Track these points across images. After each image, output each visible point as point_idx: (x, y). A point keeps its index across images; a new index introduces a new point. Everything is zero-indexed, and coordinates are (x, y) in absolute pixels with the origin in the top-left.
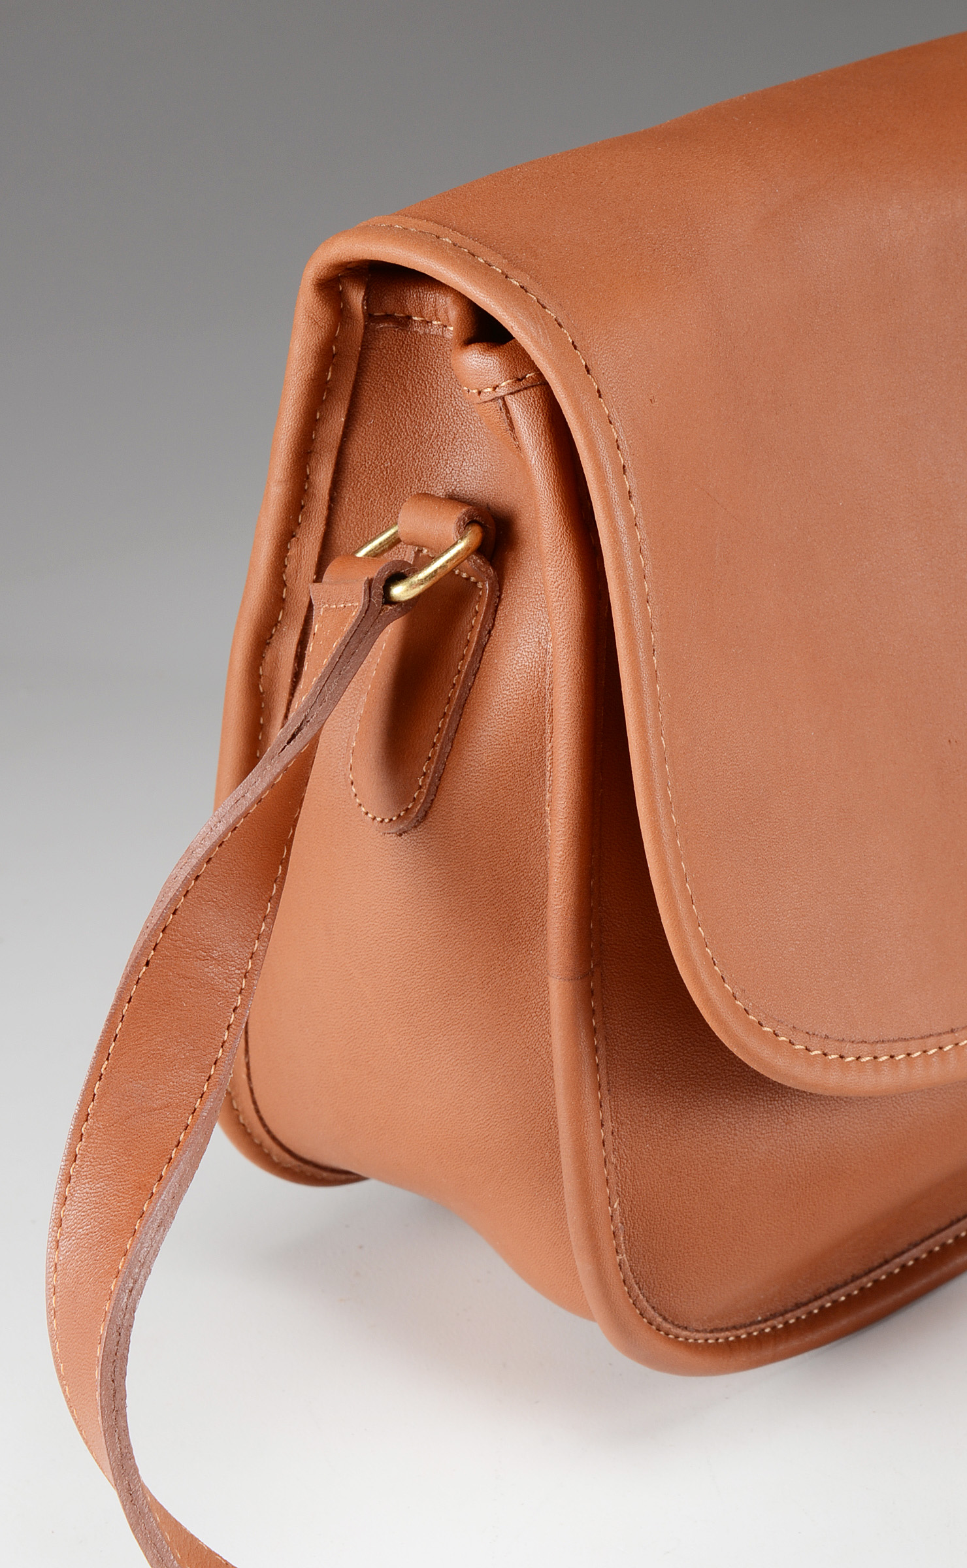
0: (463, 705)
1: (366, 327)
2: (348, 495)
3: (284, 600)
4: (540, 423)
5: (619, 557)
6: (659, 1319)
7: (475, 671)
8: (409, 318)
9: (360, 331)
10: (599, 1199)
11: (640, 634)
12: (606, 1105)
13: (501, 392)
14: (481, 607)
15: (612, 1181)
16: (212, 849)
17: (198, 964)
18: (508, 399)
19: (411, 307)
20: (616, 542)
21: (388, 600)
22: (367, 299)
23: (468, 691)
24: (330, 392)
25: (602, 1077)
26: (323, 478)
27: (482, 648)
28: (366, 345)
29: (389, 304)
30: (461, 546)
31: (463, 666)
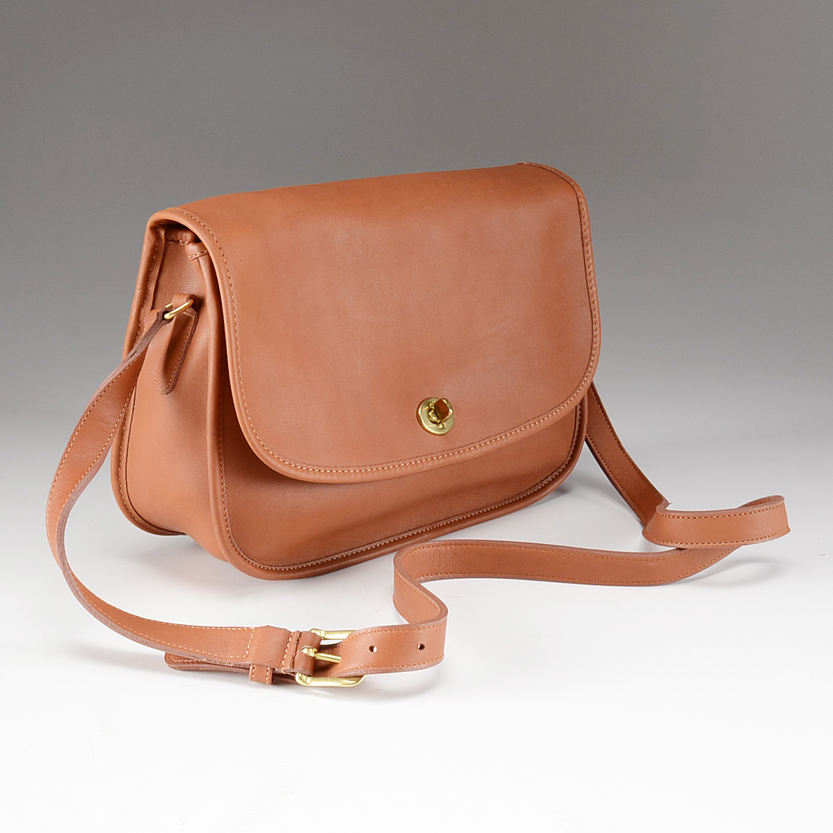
0: (186, 352)
1: (166, 243)
2: (159, 295)
3: (139, 327)
4: (208, 264)
5: (226, 301)
6: (242, 553)
7: (189, 343)
8: (179, 241)
9: (164, 244)
10: (220, 507)
11: (232, 325)
12: (224, 478)
13: (197, 256)
14: (192, 324)
15: (225, 502)
16: (105, 388)
17: (100, 423)
18: (200, 258)
19: (179, 237)
20: (225, 297)
21: (163, 319)
22: (166, 234)
23: (187, 348)
24: (155, 262)
25: (223, 468)
26: (152, 288)
27: (192, 336)
28: (166, 249)
29: (173, 237)
30: (187, 304)
31: (186, 341)
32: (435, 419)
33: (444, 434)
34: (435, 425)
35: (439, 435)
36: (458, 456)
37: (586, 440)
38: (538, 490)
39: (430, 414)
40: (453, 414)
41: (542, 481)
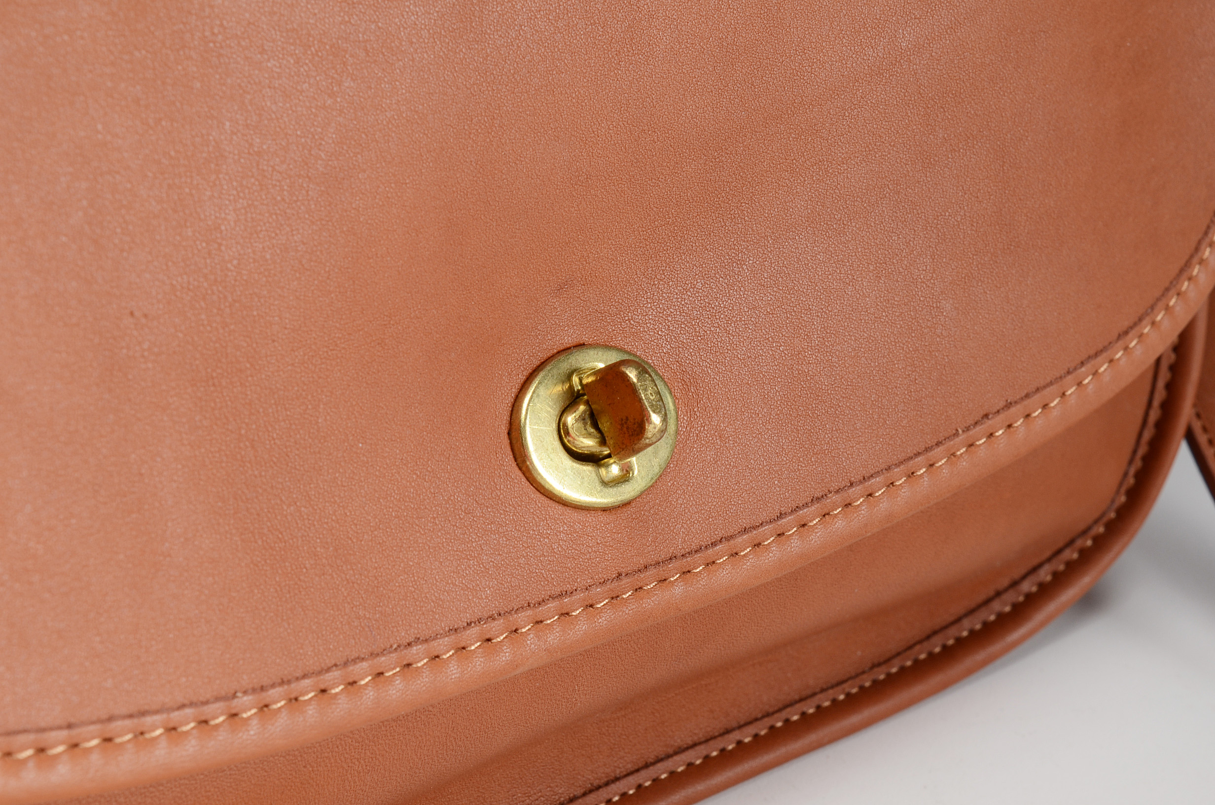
32: (587, 443)
33: (626, 504)
34: (587, 469)
35: (605, 510)
36: (678, 590)
37: (1190, 437)
38: (1001, 616)
39: (570, 419)
40: (663, 431)
41: (1015, 584)
